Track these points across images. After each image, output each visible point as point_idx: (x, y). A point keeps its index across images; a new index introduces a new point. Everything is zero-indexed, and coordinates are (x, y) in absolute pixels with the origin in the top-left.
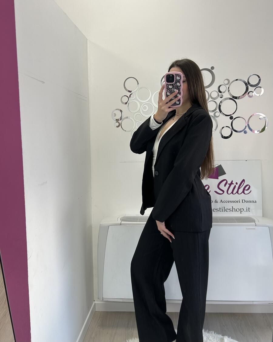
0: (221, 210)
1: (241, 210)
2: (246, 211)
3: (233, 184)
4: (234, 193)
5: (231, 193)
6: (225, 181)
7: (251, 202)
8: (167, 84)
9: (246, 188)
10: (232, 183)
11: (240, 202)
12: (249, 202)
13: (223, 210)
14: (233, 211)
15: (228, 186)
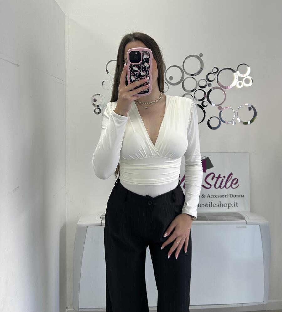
0: (208, 205)
1: (229, 205)
2: (234, 206)
3: (221, 177)
4: (222, 187)
5: (218, 188)
6: (213, 175)
7: (239, 196)
8: (131, 65)
9: (234, 182)
10: (219, 177)
11: (227, 197)
12: (237, 196)
13: (211, 206)
14: (220, 206)
15: (215, 179)
